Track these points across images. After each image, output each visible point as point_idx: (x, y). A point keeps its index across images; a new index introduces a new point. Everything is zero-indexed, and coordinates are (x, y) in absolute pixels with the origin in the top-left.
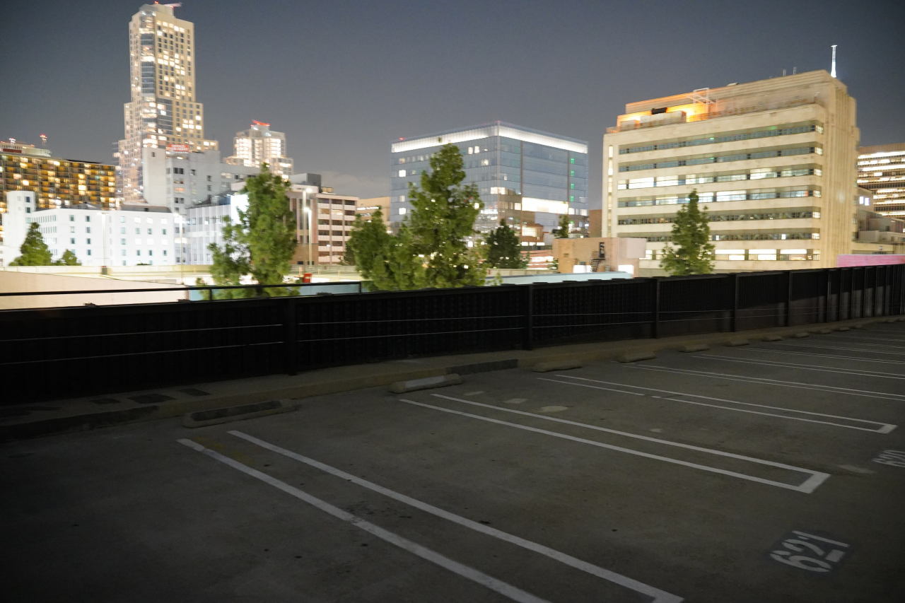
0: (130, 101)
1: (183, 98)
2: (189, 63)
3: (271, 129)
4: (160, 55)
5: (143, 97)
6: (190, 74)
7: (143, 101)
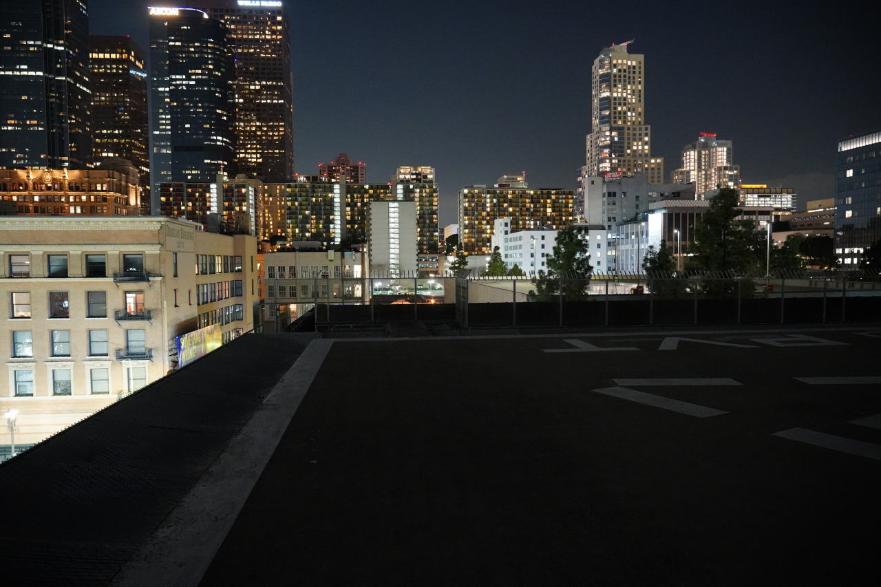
0: (591, 132)
1: (634, 123)
2: (640, 91)
3: (718, 138)
4: (615, 89)
5: (600, 128)
6: (640, 101)
7: (600, 131)
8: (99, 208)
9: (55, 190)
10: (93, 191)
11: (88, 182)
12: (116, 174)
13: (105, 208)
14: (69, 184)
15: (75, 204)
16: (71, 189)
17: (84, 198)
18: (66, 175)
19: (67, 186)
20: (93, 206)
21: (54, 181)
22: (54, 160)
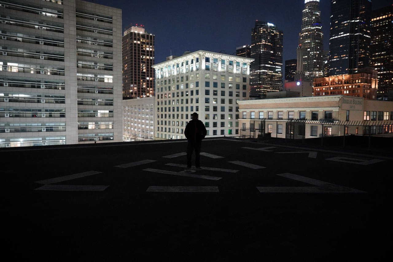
8: (356, 90)
9: (339, 84)
10: (355, 83)
11: (352, 79)
12: (365, 74)
13: (359, 90)
14: (345, 81)
15: (346, 90)
16: (345, 83)
17: (350, 87)
18: (344, 77)
19: (344, 82)
20: (354, 90)
21: (339, 80)
22: (351, 71)
